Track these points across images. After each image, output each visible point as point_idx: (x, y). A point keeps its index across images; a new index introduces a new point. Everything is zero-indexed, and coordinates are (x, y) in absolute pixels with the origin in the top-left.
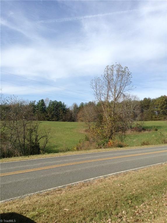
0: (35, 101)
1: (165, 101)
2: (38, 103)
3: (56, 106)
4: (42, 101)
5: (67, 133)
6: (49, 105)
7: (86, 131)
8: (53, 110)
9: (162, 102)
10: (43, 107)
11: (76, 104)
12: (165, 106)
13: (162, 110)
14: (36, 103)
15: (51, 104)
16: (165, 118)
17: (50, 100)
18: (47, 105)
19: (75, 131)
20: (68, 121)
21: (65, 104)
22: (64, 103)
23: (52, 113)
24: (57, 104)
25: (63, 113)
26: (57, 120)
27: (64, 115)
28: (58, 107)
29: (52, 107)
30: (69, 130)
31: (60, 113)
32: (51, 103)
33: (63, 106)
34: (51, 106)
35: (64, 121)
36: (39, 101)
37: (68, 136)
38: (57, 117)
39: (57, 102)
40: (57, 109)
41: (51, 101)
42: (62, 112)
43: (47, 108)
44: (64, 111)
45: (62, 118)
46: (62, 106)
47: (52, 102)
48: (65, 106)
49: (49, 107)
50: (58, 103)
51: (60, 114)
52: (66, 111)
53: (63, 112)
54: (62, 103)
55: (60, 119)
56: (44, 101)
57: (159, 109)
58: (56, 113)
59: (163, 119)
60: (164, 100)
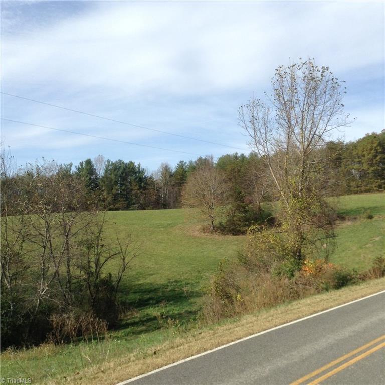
0: (71, 165)
1: (377, 146)
2: (79, 168)
3: (122, 173)
4: (89, 162)
5: (160, 237)
6: (106, 172)
7: (204, 229)
8: (116, 183)
9: (371, 150)
10: (90, 179)
11: (167, 167)
12: (378, 158)
13: (372, 169)
14: (73, 170)
15: (111, 170)
16: (380, 187)
17: (106, 160)
18: (101, 172)
19: (178, 231)
20: (153, 209)
21: (142, 167)
22: (139, 165)
23: (114, 191)
24: (124, 170)
25: (138, 190)
26: (127, 208)
27: (141, 192)
28: (126, 174)
29: (113, 177)
30: (162, 229)
31: (132, 190)
32: (110, 168)
33: (139, 172)
34: (111, 174)
35: (143, 207)
36: (81, 164)
37: (163, 245)
38: (127, 199)
39: (123, 163)
40: (124, 179)
41: (108, 161)
42: (137, 188)
43: (102, 181)
44: (143, 185)
45: (138, 201)
46: (135, 173)
47: (112, 164)
48: (143, 172)
49: (105, 177)
50: (126, 167)
51: (134, 192)
52: (146, 184)
53: (140, 187)
54: (136, 164)
55: (134, 204)
56: (93, 162)
57: (365, 167)
58: (124, 190)
59: (375, 189)
60: (375, 145)
